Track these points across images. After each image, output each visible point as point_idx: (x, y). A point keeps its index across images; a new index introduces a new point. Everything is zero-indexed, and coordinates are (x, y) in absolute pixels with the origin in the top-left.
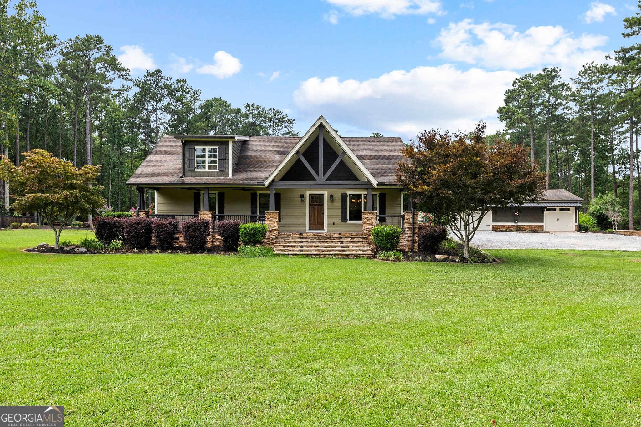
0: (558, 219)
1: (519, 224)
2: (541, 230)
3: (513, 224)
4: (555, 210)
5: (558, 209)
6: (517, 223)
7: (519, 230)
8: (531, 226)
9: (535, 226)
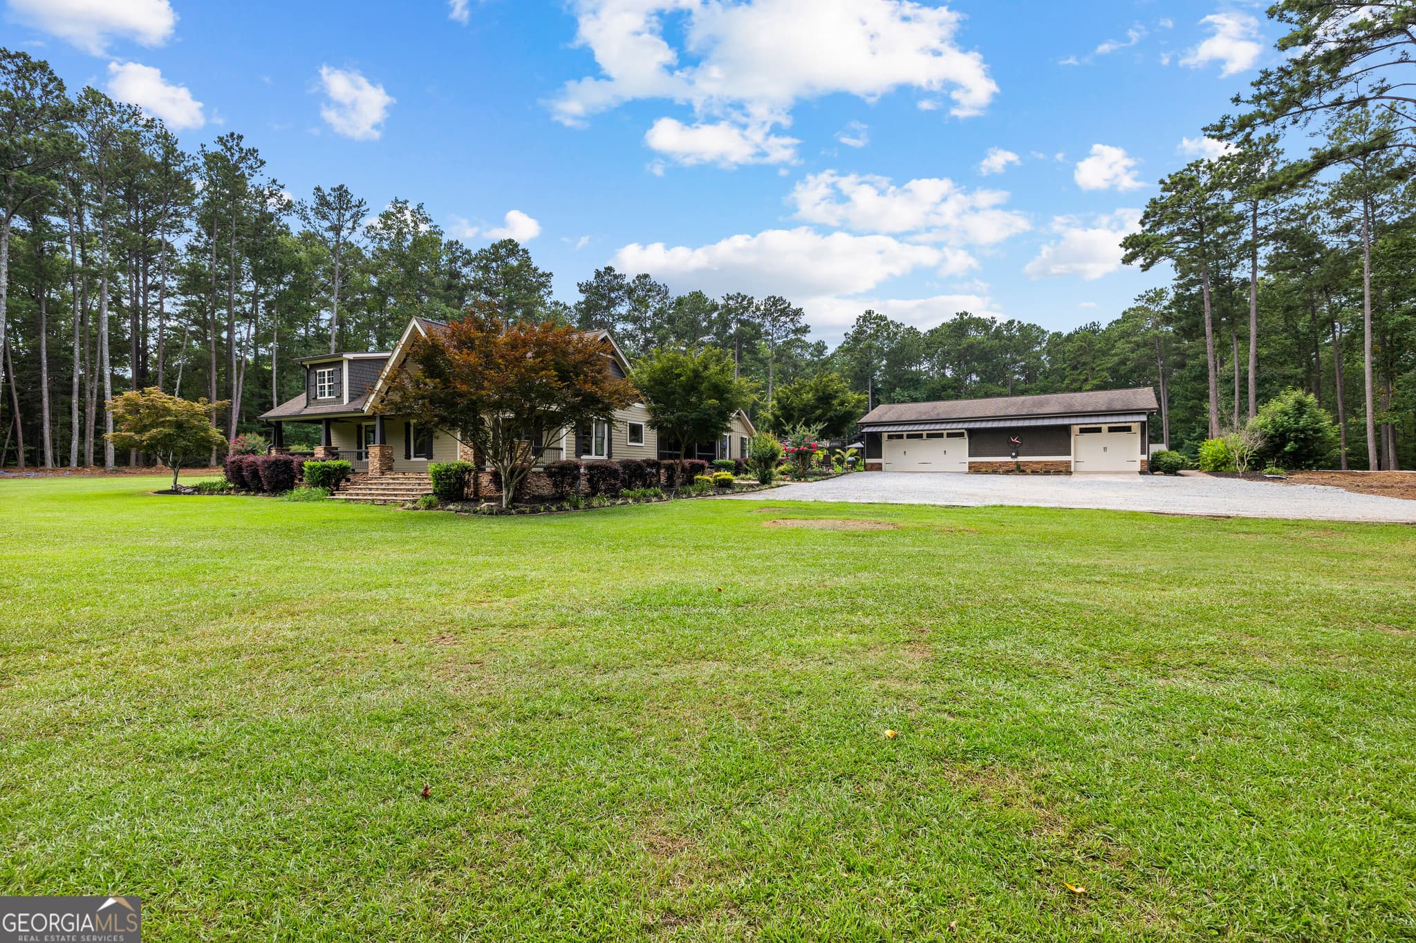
0: (1105, 449)
1: (1020, 459)
2: (1065, 470)
3: (1008, 459)
4: (1099, 430)
5: (1105, 427)
6: (1015, 457)
7: (1020, 470)
8: (1046, 463)
9: (1053, 464)
